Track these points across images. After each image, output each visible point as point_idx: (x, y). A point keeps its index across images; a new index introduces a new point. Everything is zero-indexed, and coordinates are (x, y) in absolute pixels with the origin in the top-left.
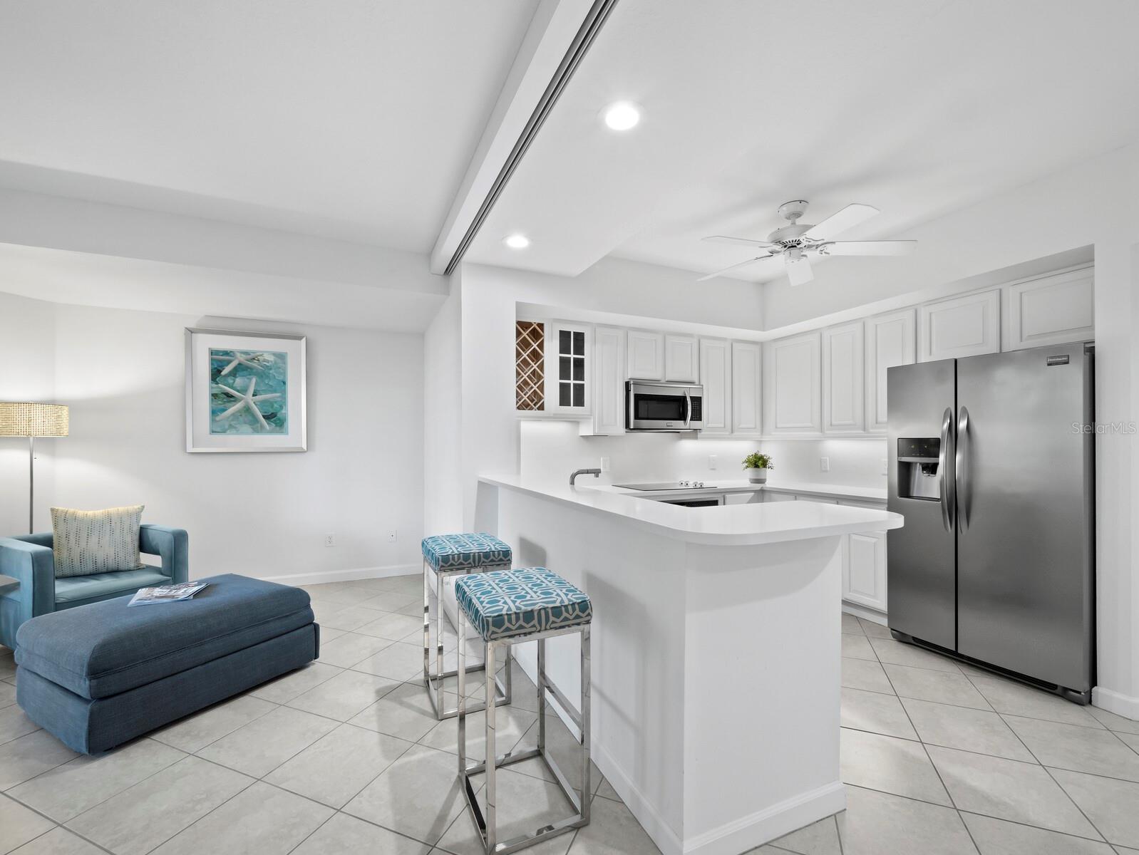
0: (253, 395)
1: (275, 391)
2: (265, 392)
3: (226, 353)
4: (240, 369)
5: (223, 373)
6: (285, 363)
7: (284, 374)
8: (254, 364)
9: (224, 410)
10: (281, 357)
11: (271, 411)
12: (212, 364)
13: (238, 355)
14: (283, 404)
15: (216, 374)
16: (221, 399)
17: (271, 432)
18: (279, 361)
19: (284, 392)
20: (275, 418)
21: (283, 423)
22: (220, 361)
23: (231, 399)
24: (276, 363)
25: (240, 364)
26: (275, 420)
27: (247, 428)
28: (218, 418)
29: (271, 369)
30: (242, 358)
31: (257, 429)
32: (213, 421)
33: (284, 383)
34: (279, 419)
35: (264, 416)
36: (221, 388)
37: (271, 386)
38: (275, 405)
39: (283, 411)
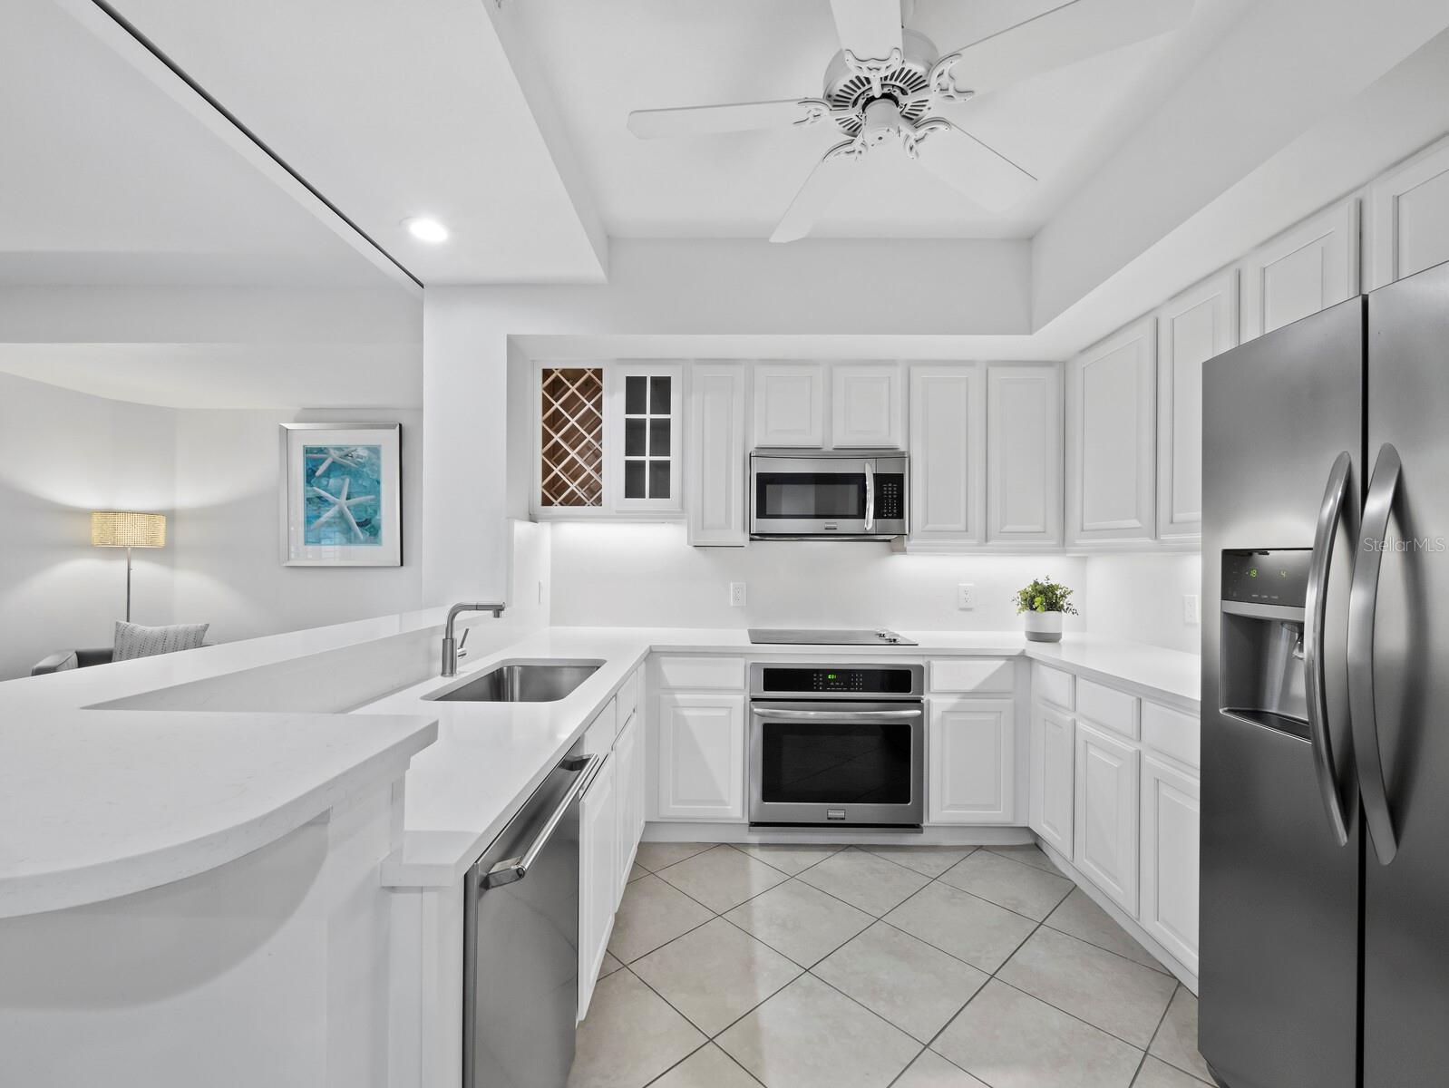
0: (347, 499)
1: (369, 493)
2: (359, 494)
3: (321, 450)
4: (335, 468)
5: (318, 474)
6: (379, 458)
7: (378, 472)
8: (347, 462)
9: (319, 517)
10: (375, 451)
11: (364, 517)
12: (307, 464)
13: (332, 451)
14: (376, 510)
15: (310, 475)
16: (316, 503)
17: (366, 542)
18: (373, 456)
19: (378, 493)
20: (369, 526)
21: (378, 531)
22: (315, 460)
23: (326, 504)
24: (370, 459)
25: (333, 462)
26: (370, 528)
27: (338, 537)
28: (312, 527)
29: (364, 466)
30: (335, 455)
31: (350, 539)
32: (307, 531)
33: (379, 482)
34: (373, 526)
35: (358, 524)
36: (314, 491)
37: (365, 487)
38: (370, 510)
39: (378, 517)
